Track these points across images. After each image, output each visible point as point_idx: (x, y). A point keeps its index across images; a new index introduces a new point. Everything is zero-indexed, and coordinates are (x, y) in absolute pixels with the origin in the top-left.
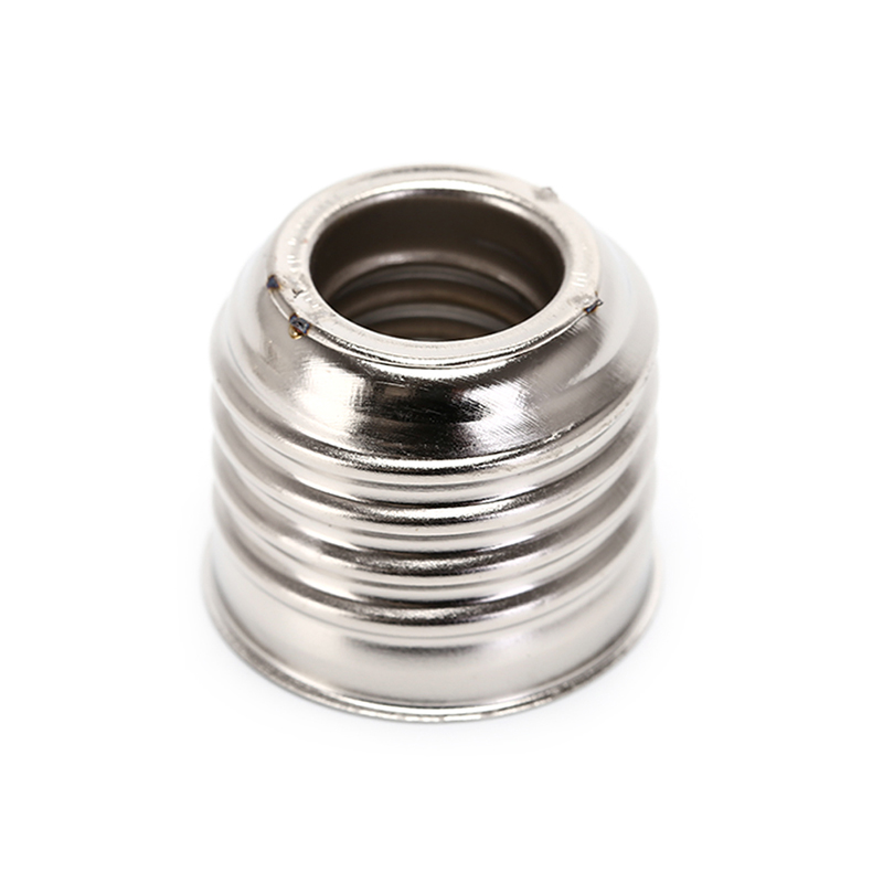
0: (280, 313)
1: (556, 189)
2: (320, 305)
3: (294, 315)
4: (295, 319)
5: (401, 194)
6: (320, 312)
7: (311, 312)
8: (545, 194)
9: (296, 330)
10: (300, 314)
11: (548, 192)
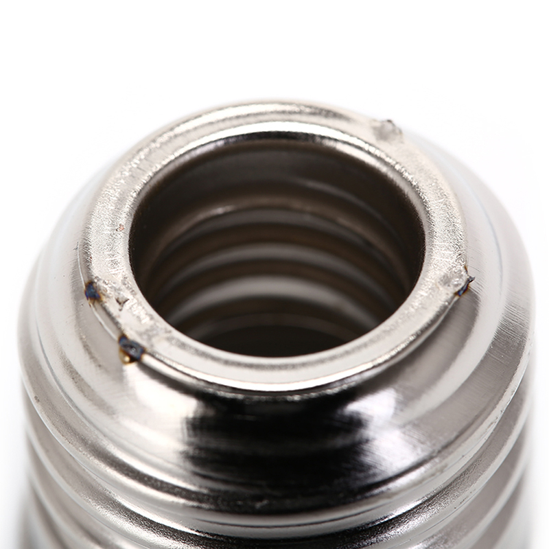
0: (105, 331)
1: (398, 122)
2: (152, 318)
3: (123, 337)
4: (124, 341)
5: (211, 147)
6: (152, 328)
7: (142, 329)
8: (386, 131)
9: (127, 354)
10: (132, 335)
11: (389, 127)
